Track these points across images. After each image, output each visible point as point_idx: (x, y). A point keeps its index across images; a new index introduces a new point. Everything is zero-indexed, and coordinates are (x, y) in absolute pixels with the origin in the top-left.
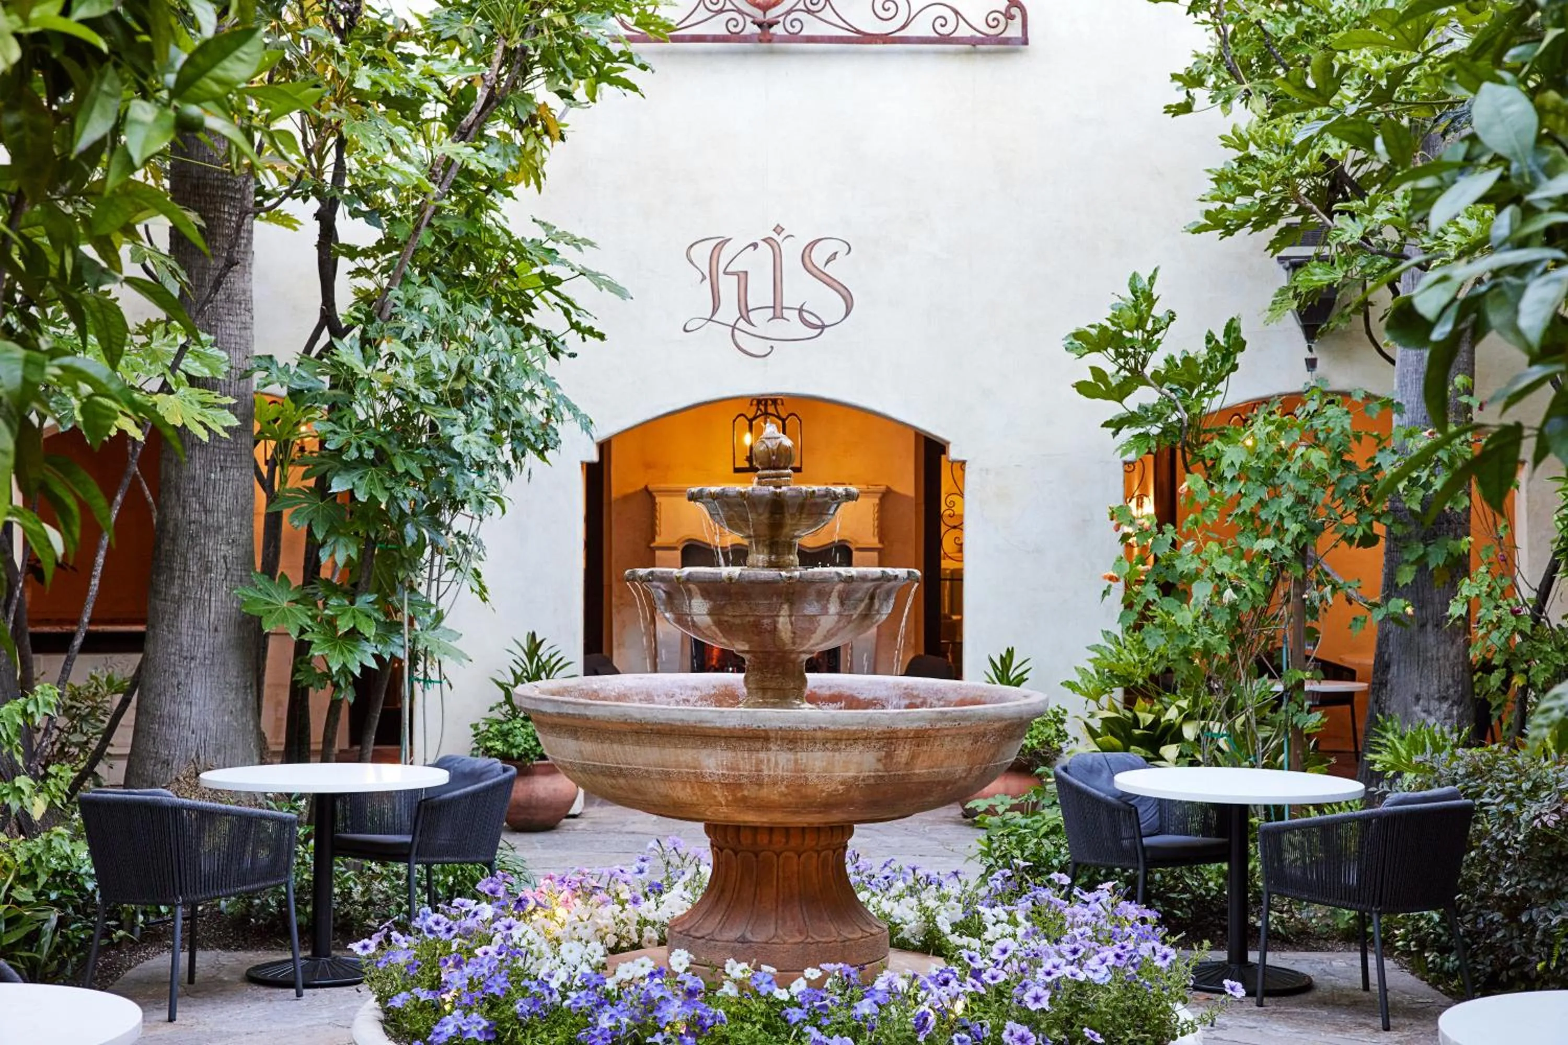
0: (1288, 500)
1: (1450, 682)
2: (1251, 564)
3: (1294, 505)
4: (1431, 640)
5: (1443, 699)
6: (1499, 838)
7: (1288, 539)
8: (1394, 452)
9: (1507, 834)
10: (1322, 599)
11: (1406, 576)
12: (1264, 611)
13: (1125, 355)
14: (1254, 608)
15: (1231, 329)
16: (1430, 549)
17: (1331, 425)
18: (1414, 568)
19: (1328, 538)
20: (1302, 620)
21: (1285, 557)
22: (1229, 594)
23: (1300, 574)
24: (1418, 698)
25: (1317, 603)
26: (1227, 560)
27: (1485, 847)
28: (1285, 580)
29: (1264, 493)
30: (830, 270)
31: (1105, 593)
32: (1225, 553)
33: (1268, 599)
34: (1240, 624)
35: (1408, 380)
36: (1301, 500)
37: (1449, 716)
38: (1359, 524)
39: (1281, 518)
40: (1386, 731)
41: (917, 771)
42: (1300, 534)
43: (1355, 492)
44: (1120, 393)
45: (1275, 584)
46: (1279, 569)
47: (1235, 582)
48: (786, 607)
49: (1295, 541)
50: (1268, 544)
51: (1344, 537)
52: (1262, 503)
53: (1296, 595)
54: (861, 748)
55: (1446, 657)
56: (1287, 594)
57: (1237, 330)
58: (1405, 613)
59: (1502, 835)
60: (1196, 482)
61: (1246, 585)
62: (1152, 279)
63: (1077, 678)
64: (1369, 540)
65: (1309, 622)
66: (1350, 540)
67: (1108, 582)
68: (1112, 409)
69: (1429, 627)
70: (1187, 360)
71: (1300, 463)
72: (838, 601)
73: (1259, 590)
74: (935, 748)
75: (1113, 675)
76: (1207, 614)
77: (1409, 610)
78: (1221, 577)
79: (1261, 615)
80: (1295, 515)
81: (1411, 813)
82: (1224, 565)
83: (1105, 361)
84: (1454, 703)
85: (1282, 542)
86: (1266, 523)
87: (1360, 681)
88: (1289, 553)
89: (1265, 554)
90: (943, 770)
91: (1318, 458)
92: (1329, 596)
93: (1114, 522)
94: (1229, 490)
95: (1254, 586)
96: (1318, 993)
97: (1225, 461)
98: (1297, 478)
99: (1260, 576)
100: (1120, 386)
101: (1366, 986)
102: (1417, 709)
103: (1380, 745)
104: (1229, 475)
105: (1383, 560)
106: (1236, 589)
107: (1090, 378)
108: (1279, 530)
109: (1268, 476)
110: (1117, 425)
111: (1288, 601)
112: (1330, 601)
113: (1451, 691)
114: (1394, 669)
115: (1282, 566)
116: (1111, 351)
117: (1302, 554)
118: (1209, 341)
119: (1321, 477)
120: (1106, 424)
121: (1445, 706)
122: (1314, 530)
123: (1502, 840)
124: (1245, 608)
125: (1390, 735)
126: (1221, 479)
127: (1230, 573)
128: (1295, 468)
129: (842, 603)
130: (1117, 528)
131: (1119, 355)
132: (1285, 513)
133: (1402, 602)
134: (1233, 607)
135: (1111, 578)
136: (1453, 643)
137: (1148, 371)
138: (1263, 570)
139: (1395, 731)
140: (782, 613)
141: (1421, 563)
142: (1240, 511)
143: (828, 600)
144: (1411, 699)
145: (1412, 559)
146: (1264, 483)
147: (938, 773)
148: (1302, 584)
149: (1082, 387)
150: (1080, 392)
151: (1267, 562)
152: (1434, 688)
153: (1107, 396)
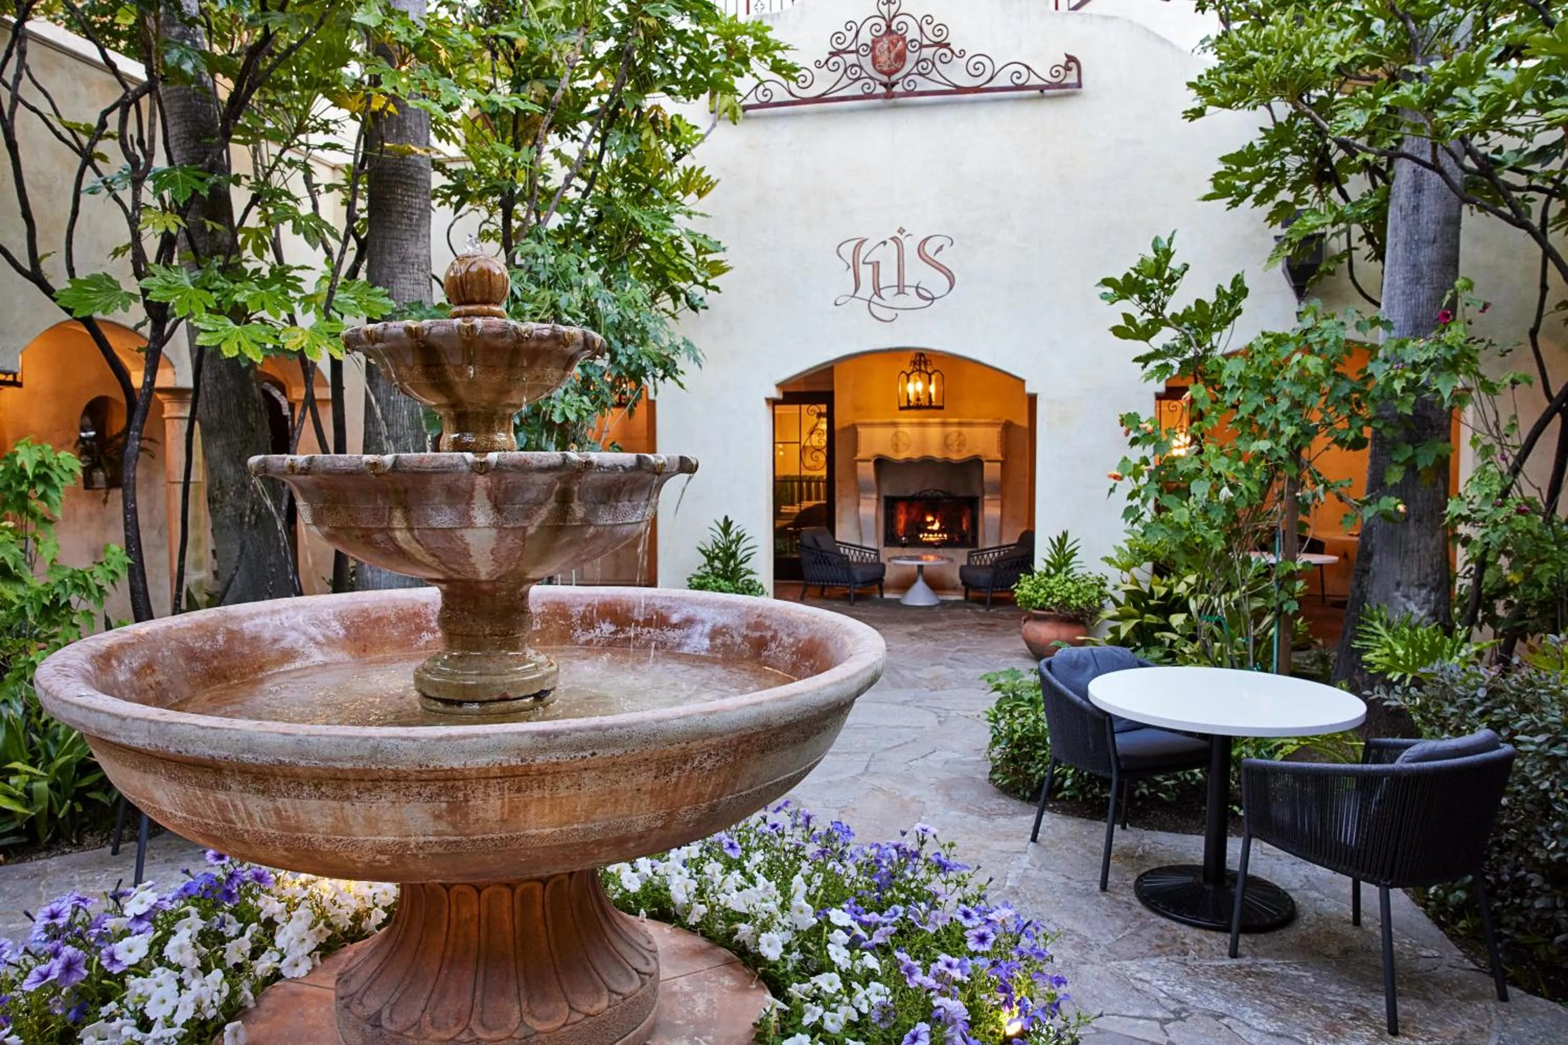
0: (1284, 404)
1: (1429, 570)
2: (1248, 465)
3: (1290, 409)
4: (1413, 533)
5: (1422, 586)
6: (1542, 787)
7: (1284, 441)
8: (1386, 360)
9: (1553, 784)
10: (1315, 496)
11: (1395, 476)
12: (1259, 507)
13: (1147, 300)
14: (1250, 505)
15: (1237, 281)
16: (1419, 451)
17: (1326, 336)
18: (1403, 468)
19: (1321, 441)
20: (1294, 516)
21: (1280, 458)
22: (1225, 492)
23: (1294, 474)
24: (1398, 585)
25: (1309, 501)
26: (1225, 460)
27: (1518, 793)
28: (1279, 479)
29: (1261, 400)
30: (939, 258)
31: (1112, 490)
32: (1223, 454)
33: (1263, 497)
34: (1236, 519)
35: (1395, 302)
36: (1297, 404)
37: (1426, 601)
38: (1350, 428)
39: (1277, 422)
40: (1373, 619)
41: (534, 832)
42: (1295, 436)
43: (1346, 399)
44: (1145, 333)
45: (1270, 484)
46: (1274, 471)
47: (1232, 481)
48: (398, 514)
49: (1291, 443)
50: (1264, 445)
51: (1336, 441)
52: (1258, 410)
53: (1289, 493)
54: (393, 796)
55: (1427, 549)
56: (1281, 492)
57: (1242, 281)
58: (1397, 511)
59: (1546, 785)
60: (1198, 391)
61: (1243, 485)
62: (1170, 241)
63: (1113, 554)
64: (1358, 444)
65: (1301, 518)
66: (1340, 442)
67: (1114, 481)
68: (1142, 348)
69: (1411, 522)
70: (1199, 302)
71: (1296, 369)
72: (489, 505)
73: (1255, 489)
74: (563, 793)
75: (1142, 552)
76: (1205, 511)
77: (1401, 508)
78: (1219, 476)
79: (1256, 512)
80: (1291, 418)
81: (1437, 771)
82: (1220, 465)
83: (1132, 306)
84: (1433, 589)
85: (1277, 444)
86: (1262, 428)
87: (1331, 554)
88: (1284, 453)
89: (1261, 455)
90: (597, 826)
91: (1313, 364)
92: (1321, 494)
93: (1124, 429)
94: (1229, 399)
95: (1249, 484)
96: (1301, 928)
97: (1226, 373)
98: (1293, 383)
99: (1256, 475)
100: (1146, 327)
101: (1357, 921)
102: (1398, 594)
103: (1366, 632)
104: (1229, 385)
105: (1368, 462)
106: (1233, 488)
107: (1122, 323)
108: (1275, 434)
109: (1265, 385)
110: (1145, 360)
111: (1282, 498)
112: (1323, 498)
113: (1430, 579)
114: (1376, 558)
115: (1277, 467)
116: (1136, 296)
117: (1295, 454)
118: (1218, 292)
119: (1315, 386)
120: (1137, 360)
121: (1424, 592)
122: (1308, 433)
123: (1546, 792)
124: (1241, 505)
125: (1377, 624)
126: (1223, 389)
127: (1229, 474)
128: (1290, 375)
129: (497, 508)
130: (1127, 434)
131: (1142, 300)
132: (1280, 418)
133: (1393, 500)
134: (1230, 504)
135: (1115, 477)
136: (1433, 535)
137: (1167, 313)
138: (1259, 471)
139: (1381, 620)
140: (395, 524)
141: (1410, 466)
142: (1238, 417)
143: (468, 504)
144: (1392, 586)
145: (1401, 460)
146: (1262, 391)
147: (587, 832)
148: (1297, 484)
149: (1117, 331)
150: (1116, 334)
151: (1263, 463)
152: (1414, 577)
153: (1136, 337)
